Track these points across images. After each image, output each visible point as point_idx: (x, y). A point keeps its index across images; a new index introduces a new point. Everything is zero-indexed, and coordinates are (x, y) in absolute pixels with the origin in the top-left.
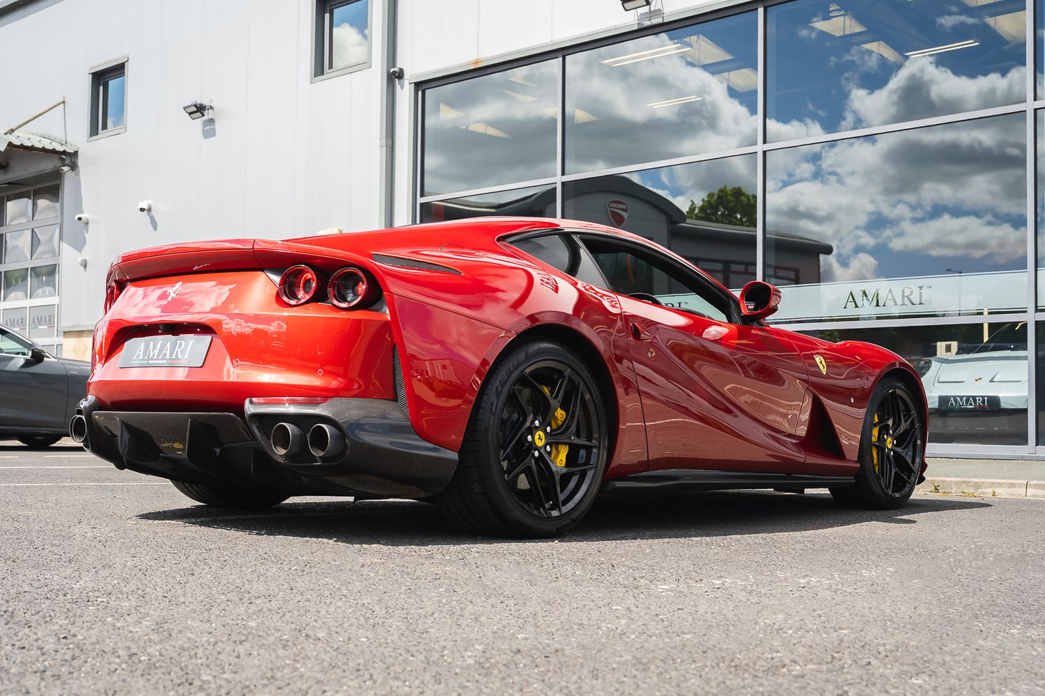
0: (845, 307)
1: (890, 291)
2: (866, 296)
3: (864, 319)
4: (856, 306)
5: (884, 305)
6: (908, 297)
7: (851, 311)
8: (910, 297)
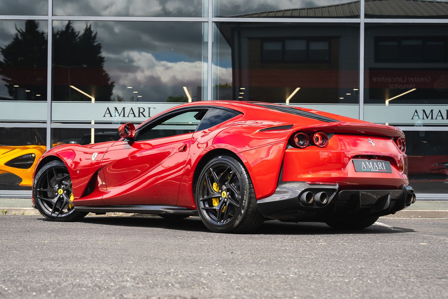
0: (104, 116)
1: (132, 109)
2: (117, 111)
3: (114, 123)
4: (111, 116)
5: (128, 116)
6: (142, 113)
7: (108, 118)
8: (143, 113)
